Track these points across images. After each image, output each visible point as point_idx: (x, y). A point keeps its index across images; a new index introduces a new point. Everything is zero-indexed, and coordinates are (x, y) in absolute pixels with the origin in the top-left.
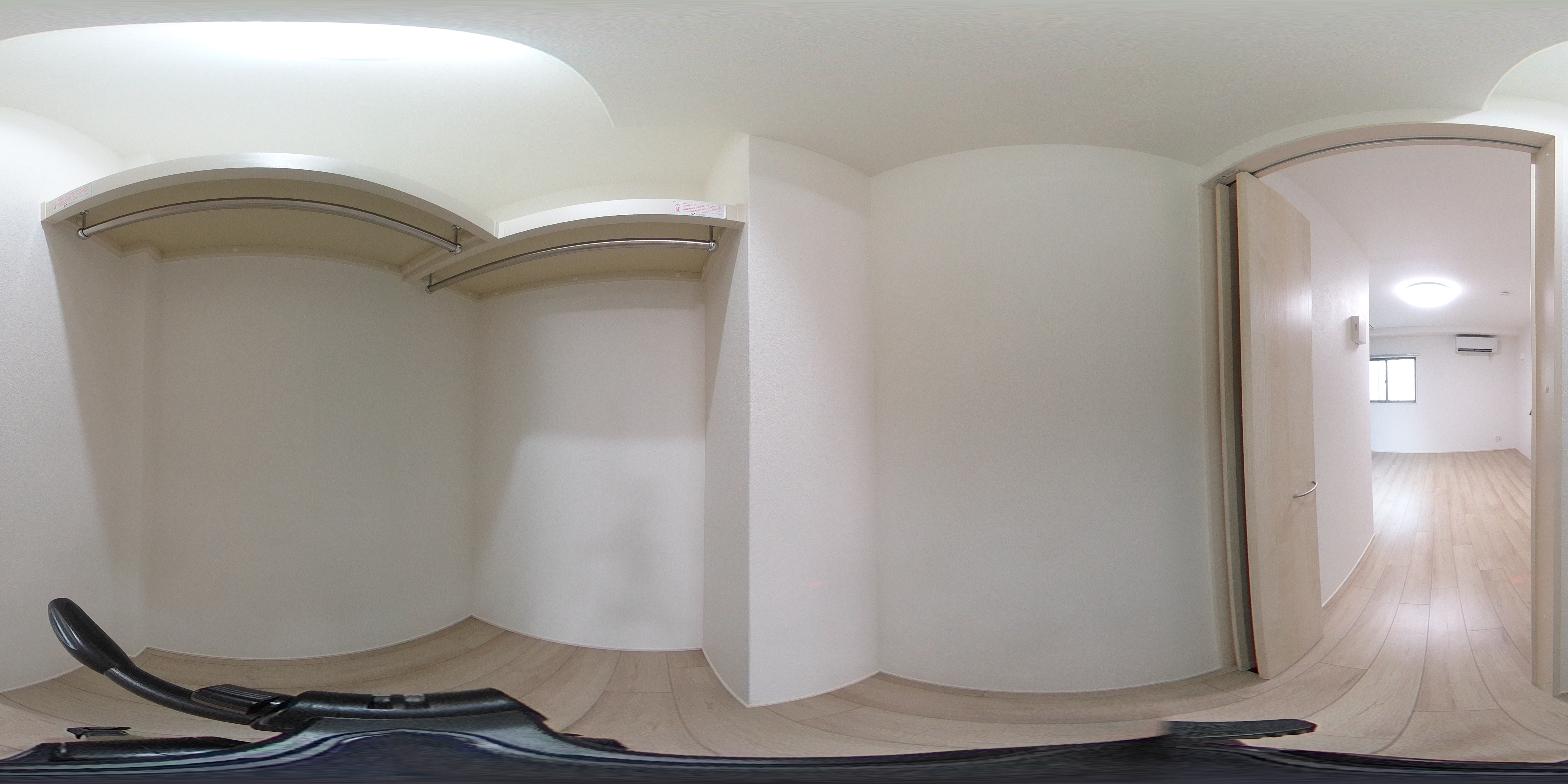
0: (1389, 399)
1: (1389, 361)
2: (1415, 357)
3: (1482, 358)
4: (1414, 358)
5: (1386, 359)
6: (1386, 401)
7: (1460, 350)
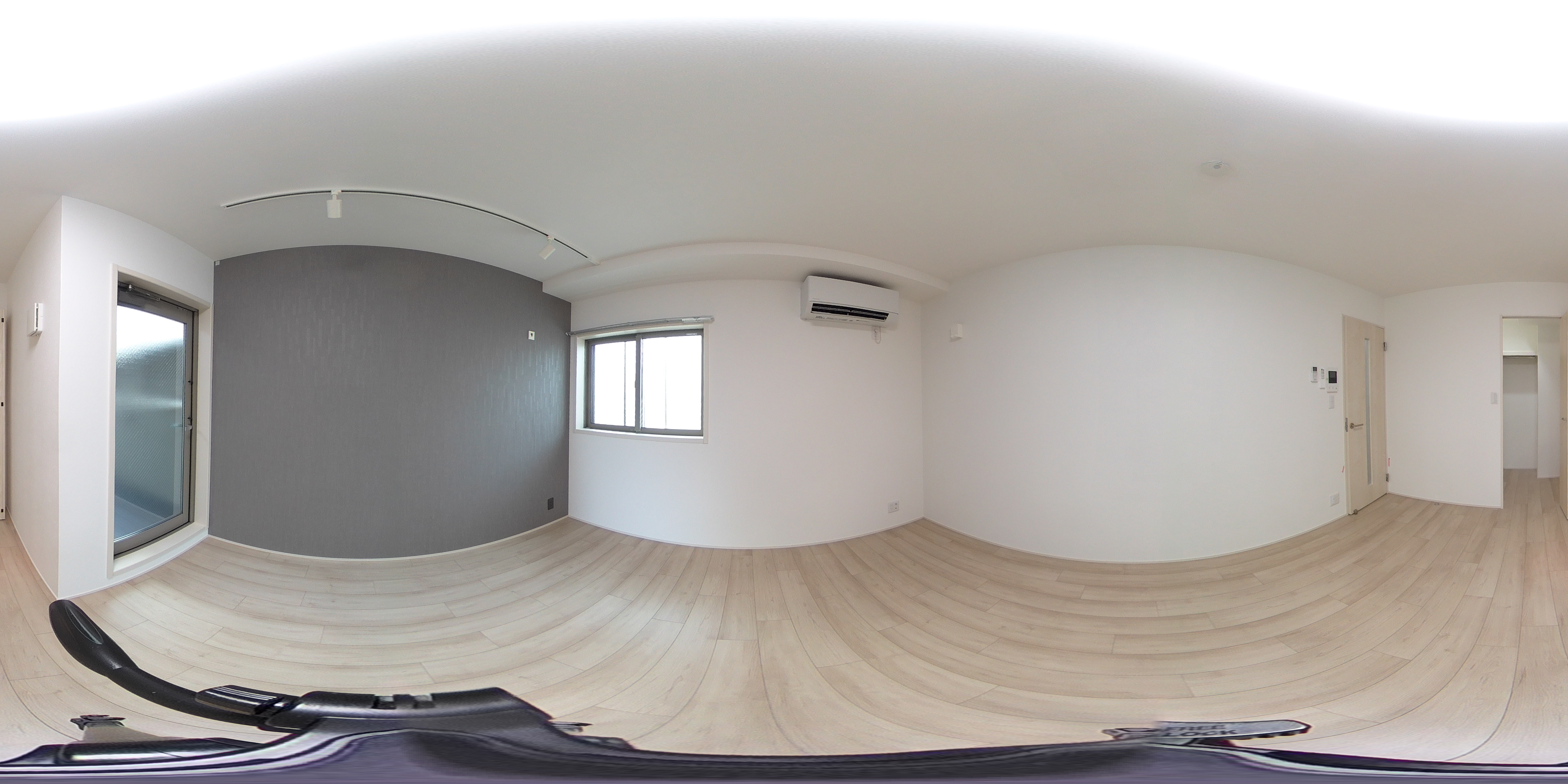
0: (647, 423)
1: (646, 343)
2: (702, 330)
3: (860, 329)
4: (700, 331)
5: (636, 337)
6: (638, 429)
7: (818, 308)
